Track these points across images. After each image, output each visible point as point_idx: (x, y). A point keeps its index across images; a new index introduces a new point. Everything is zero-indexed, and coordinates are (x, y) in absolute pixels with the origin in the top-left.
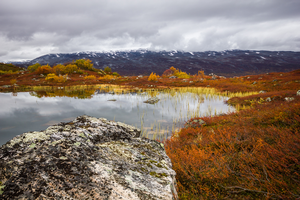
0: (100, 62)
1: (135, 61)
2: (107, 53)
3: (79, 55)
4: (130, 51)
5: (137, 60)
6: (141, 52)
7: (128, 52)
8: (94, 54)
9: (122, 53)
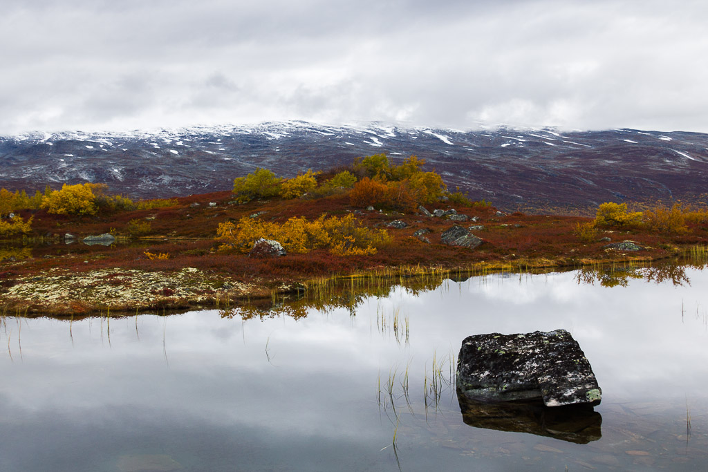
0: (127, 170)
1: (249, 165)
2: (149, 139)
3: (51, 144)
4: (231, 131)
5: (258, 160)
6: (267, 133)
7: (224, 134)
8: (105, 141)
9: (204, 136)
